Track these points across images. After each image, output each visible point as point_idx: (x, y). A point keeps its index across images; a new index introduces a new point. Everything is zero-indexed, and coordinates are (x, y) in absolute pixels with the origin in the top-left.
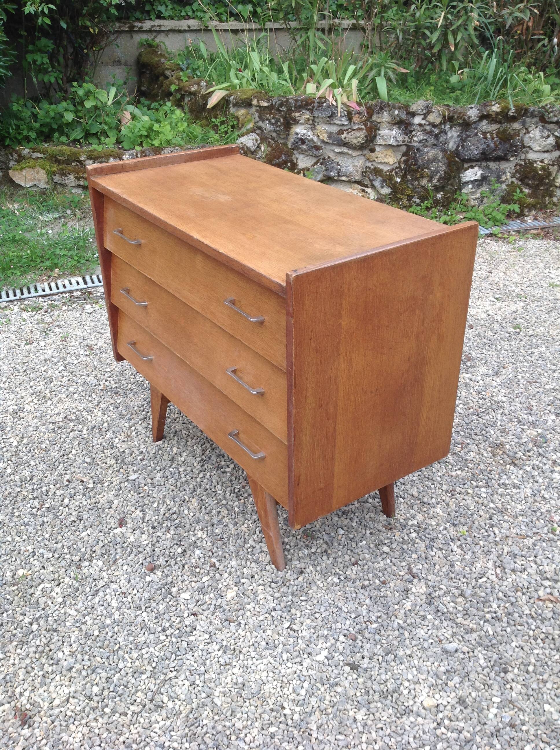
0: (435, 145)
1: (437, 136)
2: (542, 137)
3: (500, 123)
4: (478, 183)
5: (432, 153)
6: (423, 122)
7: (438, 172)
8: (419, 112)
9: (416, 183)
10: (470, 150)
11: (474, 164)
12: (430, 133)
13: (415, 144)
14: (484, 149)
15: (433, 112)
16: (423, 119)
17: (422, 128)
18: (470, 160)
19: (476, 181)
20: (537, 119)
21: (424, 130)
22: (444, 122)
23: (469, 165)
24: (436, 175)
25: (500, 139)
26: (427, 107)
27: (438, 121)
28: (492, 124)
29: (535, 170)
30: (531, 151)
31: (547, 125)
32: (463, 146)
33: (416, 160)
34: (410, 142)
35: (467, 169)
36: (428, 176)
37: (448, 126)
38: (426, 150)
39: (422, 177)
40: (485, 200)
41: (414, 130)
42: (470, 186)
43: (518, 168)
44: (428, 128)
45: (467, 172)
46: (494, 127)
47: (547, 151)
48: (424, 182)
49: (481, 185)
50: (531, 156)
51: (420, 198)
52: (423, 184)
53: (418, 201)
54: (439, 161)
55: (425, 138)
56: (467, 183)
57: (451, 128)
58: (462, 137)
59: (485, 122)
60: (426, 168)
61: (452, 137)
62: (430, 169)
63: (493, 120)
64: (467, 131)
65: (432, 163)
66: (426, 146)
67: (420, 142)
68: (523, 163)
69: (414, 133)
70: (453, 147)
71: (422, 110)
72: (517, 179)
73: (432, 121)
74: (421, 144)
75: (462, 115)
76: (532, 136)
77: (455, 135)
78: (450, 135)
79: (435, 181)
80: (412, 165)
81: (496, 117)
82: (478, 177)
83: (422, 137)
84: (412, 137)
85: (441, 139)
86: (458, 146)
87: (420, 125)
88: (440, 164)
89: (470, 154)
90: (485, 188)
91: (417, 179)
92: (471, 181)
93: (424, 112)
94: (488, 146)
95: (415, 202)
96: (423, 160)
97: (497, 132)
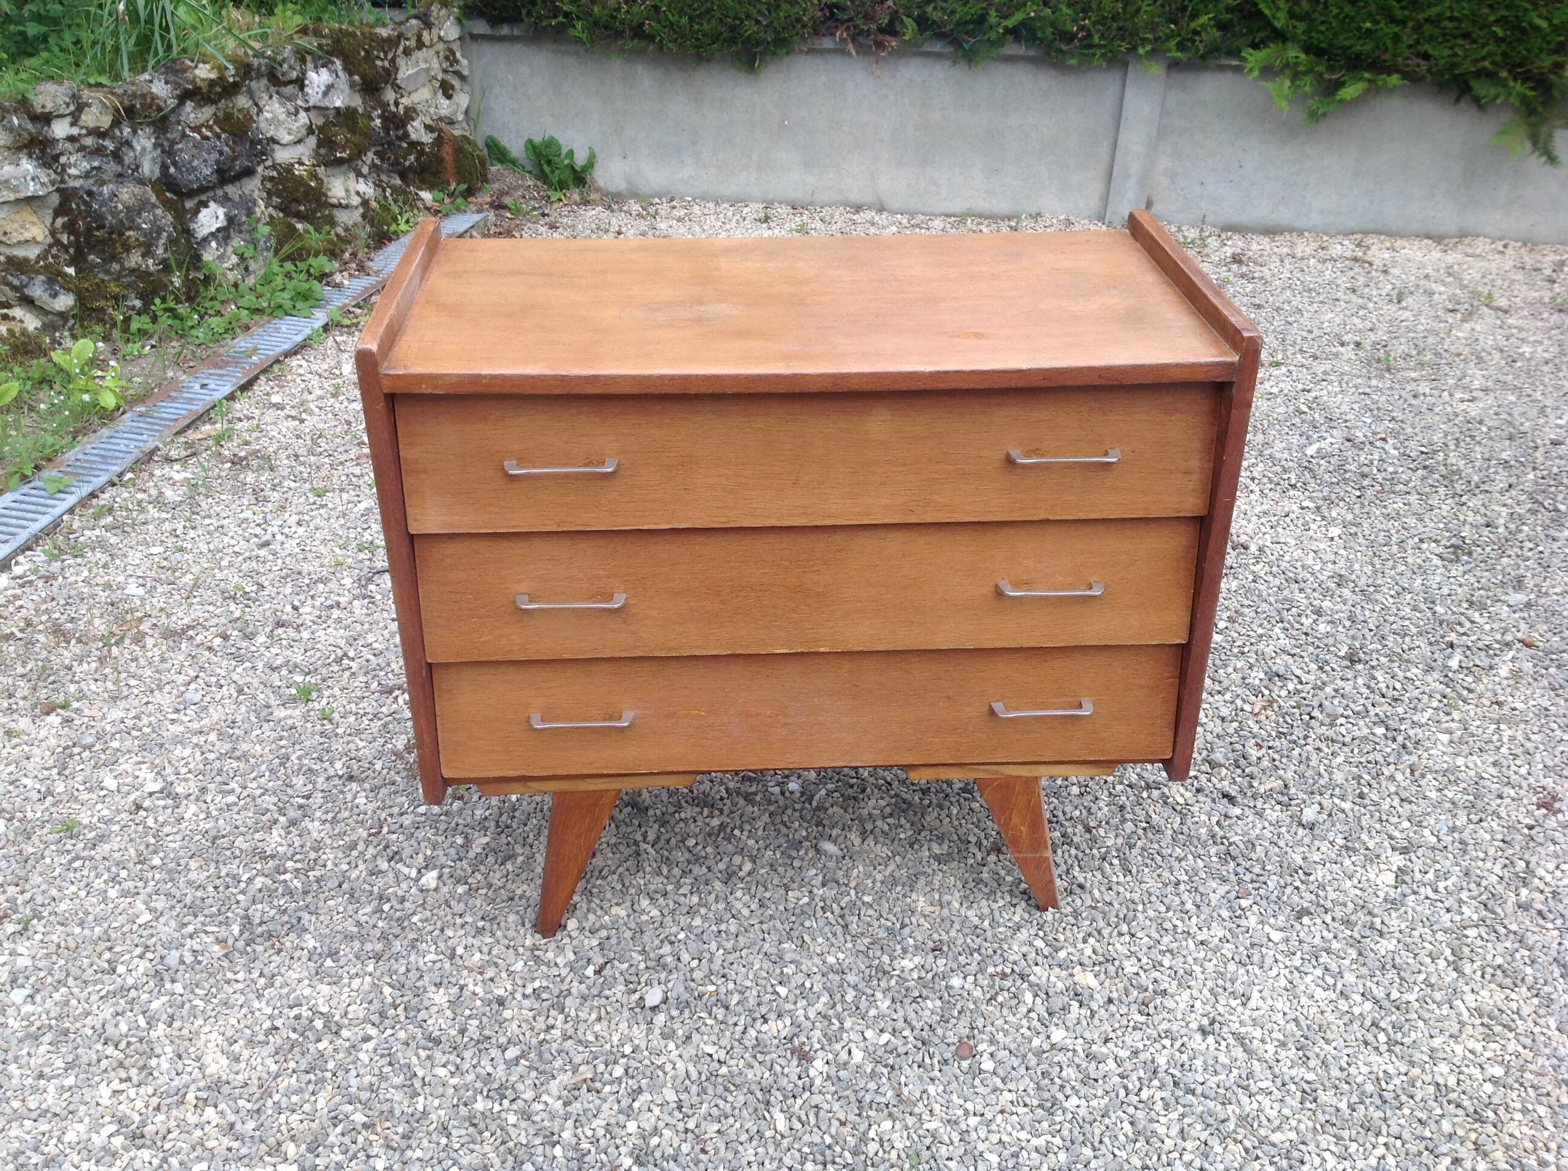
0: (120, 175)
1: (116, 156)
2: (289, 114)
3: (213, 102)
4: (223, 235)
5: (127, 193)
6: (75, 131)
7: (160, 230)
8: (61, 112)
9: (116, 267)
10: (194, 169)
11: (204, 198)
12: (98, 151)
13: (77, 184)
14: (217, 162)
15: (89, 105)
16: (73, 124)
17: (77, 145)
18: (203, 190)
19: (219, 230)
20: (264, 81)
21: (82, 149)
22: (116, 123)
23: (196, 201)
24: (159, 237)
25: (231, 133)
26: (74, 96)
27: (106, 122)
28: (201, 106)
29: (300, 181)
30: (276, 147)
31: (283, 90)
32: (175, 164)
33: (99, 217)
34: (63, 181)
35: (198, 212)
36: (139, 246)
37: (127, 131)
38: (105, 190)
39: (127, 249)
40: (253, 266)
41: (61, 154)
42: (214, 244)
43: (269, 185)
44: (89, 141)
45: (200, 216)
46: (206, 113)
47: (299, 141)
48: (134, 259)
49: (227, 238)
50: (282, 156)
51: (141, 296)
52: (133, 265)
53: (138, 303)
54: (154, 206)
55: (96, 164)
56: (205, 240)
57: (134, 132)
58: (161, 145)
59: (189, 106)
60: (130, 229)
61: (144, 149)
62: (139, 228)
63: (203, 99)
64: (165, 132)
65: (139, 215)
66: (103, 183)
67: (87, 175)
68: (275, 174)
69: (63, 160)
70: (152, 172)
71: (68, 105)
72: (275, 207)
73: (91, 125)
74: (91, 181)
75: (151, 102)
76: (269, 116)
77: (149, 144)
78: (139, 148)
79: (160, 251)
80: (89, 229)
81: (210, 91)
82: (221, 222)
83: (85, 165)
84: (64, 170)
85: (127, 160)
86: (164, 167)
87: (71, 139)
88: (159, 212)
89: (198, 179)
90: (237, 242)
91: (114, 258)
92: (212, 234)
93: (72, 108)
94: (221, 153)
95: (133, 308)
96: (114, 213)
97: (217, 121)
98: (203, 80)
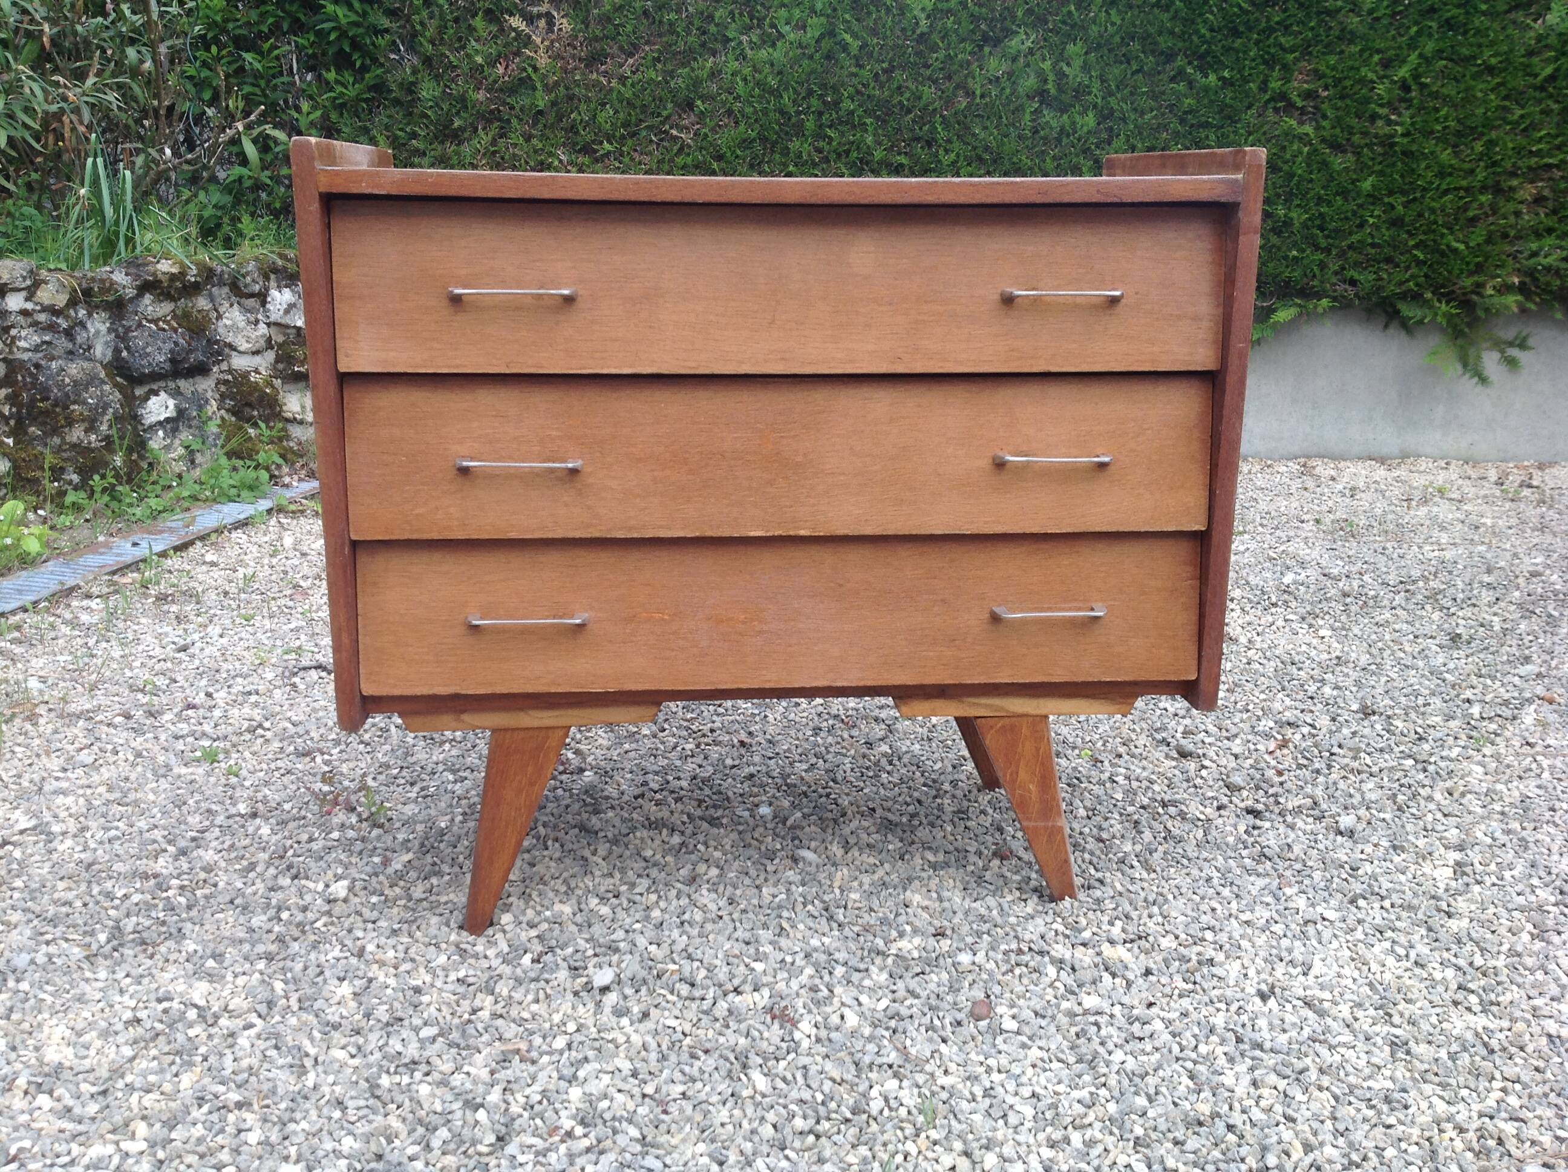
0: (71, 352)
1: (69, 334)
2: (249, 322)
3: (173, 299)
4: (172, 425)
5: (74, 369)
6: (29, 306)
7: (106, 406)
8: (17, 285)
9: (57, 440)
10: (148, 354)
11: (155, 387)
12: (51, 328)
13: (25, 356)
14: (171, 351)
15: (46, 282)
16: (27, 299)
17: (30, 320)
18: (155, 376)
19: (167, 420)
20: (226, 289)
21: (35, 324)
22: (73, 303)
23: (146, 388)
24: (104, 413)
25: (189, 329)
26: (31, 272)
27: (61, 300)
28: (161, 301)
29: (255, 386)
30: (234, 353)
31: (243, 300)
32: (128, 348)
33: (44, 392)
34: (11, 352)
35: (147, 399)
36: (83, 421)
37: (82, 313)
38: (54, 365)
39: (70, 423)
40: (199, 458)
41: (13, 326)
42: (161, 433)
43: (223, 388)
44: (42, 317)
45: (150, 402)
46: (165, 308)
47: (256, 353)
48: (77, 434)
49: (175, 431)
50: (239, 362)
51: (80, 471)
52: (75, 440)
53: (75, 478)
54: (103, 382)
55: (47, 338)
56: (152, 428)
57: (90, 315)
58: (116, 331)
59: (148, 299)
60: (75, 402)
61: (98, 332)
62: (84, 403)
63: (162, 294)
64: (121, 317)
65: (86, 390)
66: (52, 358)
67: (36, 349)
68: (230, 377)
69: (13, 332)
70: (104, 355)
71: (24, 278)
72: (228, 410)
73: (47, 302)
74: (40, 355)
75: (109, 287)
76: (228, 322)
77: (103, 328)
78: (92, 330)
79: (104, 427)
80: (33, 401)
81: (170, 286)
82: (171, 413)
83: (36, 339)
84: (13, 342)
85: (79, 340)
86: (117, 351)
87: (24, 313)
88: (107, 388)
89: (150, 364)
90: (186, 436)
91: (55, 431)
92: (160, 423)
93: (28, 282)
94: (176, 344)
95: (70, 482)
96: (61, 386)
97: (175, 317)
98: (164, 273)
